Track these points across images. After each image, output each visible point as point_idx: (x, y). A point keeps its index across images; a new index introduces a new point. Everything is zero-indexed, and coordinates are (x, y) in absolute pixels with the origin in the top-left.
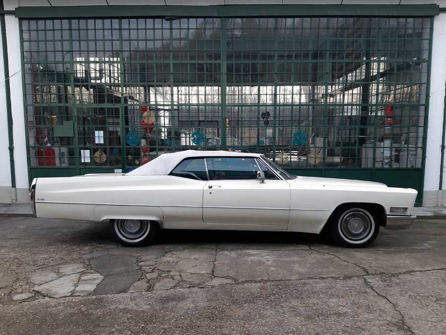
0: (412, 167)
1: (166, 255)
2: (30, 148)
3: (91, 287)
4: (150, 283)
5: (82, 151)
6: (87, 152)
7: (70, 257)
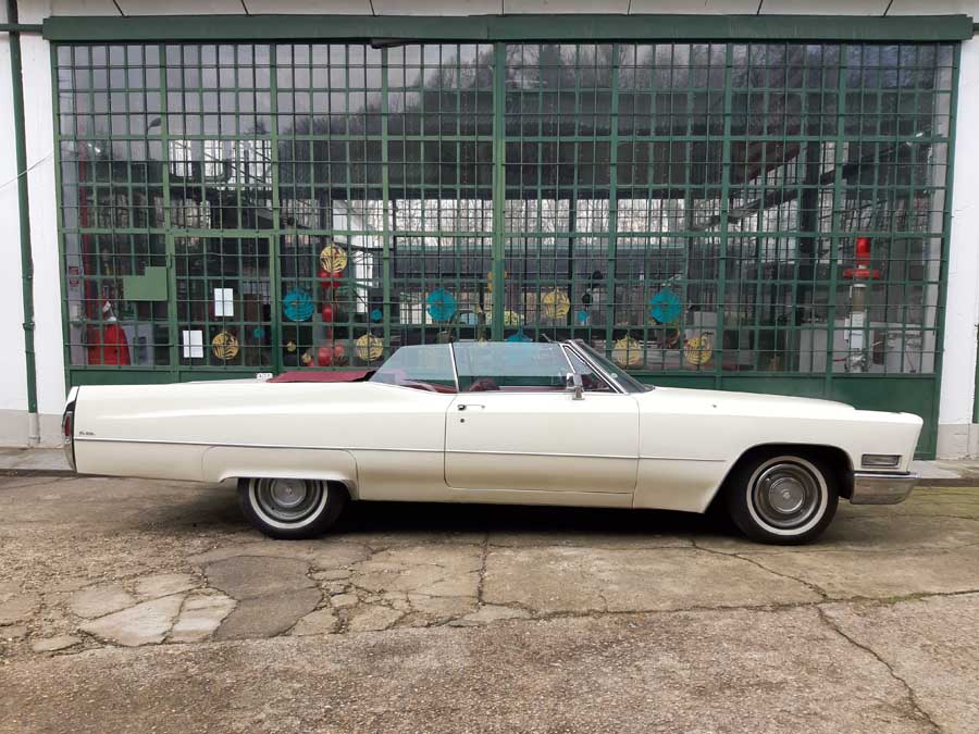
0: (913, 371)
1: (374, 556)
2: (71, 326)
3: (208, 625)
4: (341, 616)
5: (186, 333)
6: (197, 336)
7: (158, 560)
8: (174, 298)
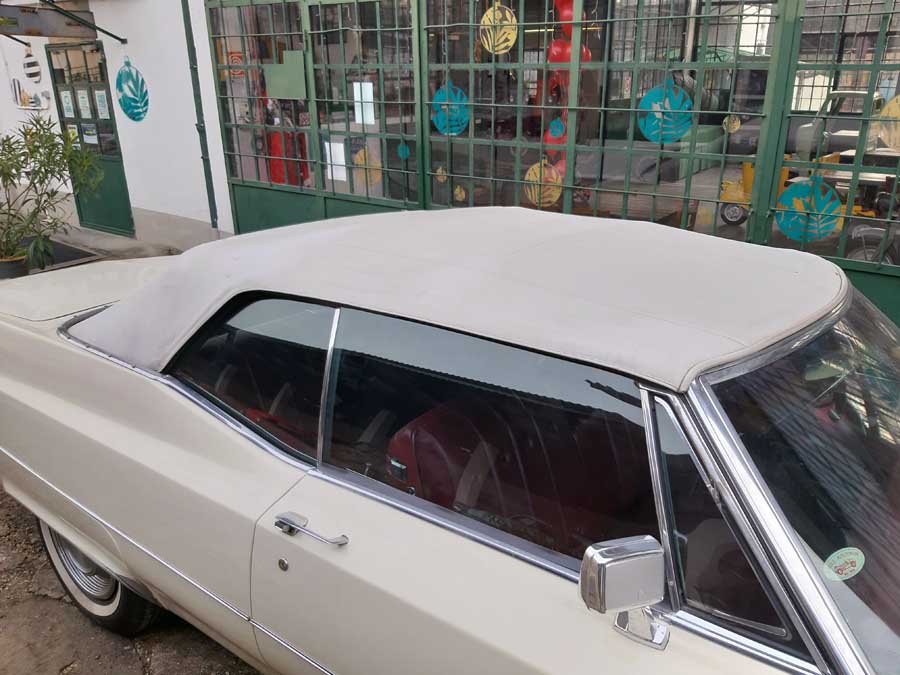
5: (328, 145)
6: (339, 151)
8: (313, 96)
